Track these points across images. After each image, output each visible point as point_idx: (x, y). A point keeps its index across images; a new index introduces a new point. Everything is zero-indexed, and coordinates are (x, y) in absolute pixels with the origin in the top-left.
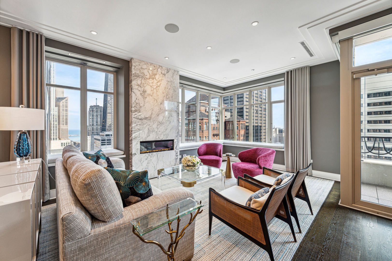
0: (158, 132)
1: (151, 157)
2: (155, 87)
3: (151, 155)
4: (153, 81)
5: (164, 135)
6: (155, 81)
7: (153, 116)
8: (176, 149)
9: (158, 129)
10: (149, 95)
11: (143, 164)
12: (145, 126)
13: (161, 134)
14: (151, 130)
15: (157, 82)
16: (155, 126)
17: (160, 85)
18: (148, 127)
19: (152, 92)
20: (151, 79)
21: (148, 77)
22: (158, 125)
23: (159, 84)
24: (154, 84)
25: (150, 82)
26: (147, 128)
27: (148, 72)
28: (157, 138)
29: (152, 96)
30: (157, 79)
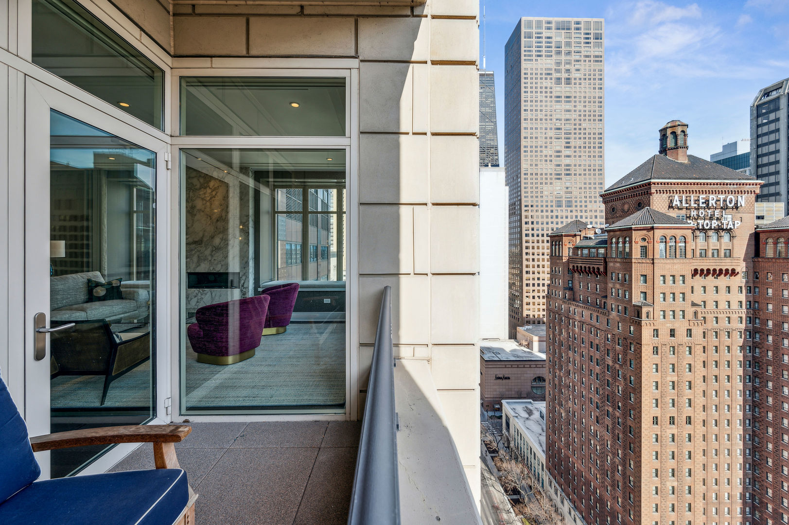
0: (212, 261)
1: (202, 294)
2: (208, 199)
3: (201, 291)
4: (205, 191)
5: (222, 266)
6: (209, 191)
7: (205, 239)
8: (242, 288)
9: (212, 256)
10: (200, 210)
11: (190, 302)
12: (194, 252)
13: (217, 264)
14: (202, 258)
15: (212, 192)
16: (208, 252)
17: (216, 194)
18: (198, 253)
19: (203, 206)
20: (202, 189)
21: (198, 186)
22: (212, 251)
23: (214, 193)
24: (206, 196)
25: (201, 193)
26: (196, 255)
27: (198, 180)
28: (212, 268)
29: (203, 212)
30: (211, 187)
